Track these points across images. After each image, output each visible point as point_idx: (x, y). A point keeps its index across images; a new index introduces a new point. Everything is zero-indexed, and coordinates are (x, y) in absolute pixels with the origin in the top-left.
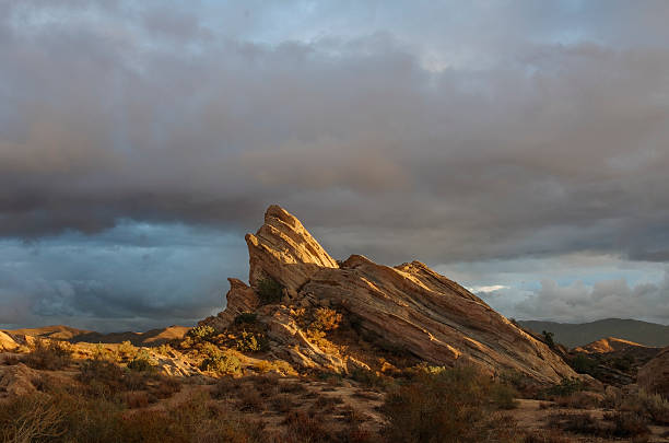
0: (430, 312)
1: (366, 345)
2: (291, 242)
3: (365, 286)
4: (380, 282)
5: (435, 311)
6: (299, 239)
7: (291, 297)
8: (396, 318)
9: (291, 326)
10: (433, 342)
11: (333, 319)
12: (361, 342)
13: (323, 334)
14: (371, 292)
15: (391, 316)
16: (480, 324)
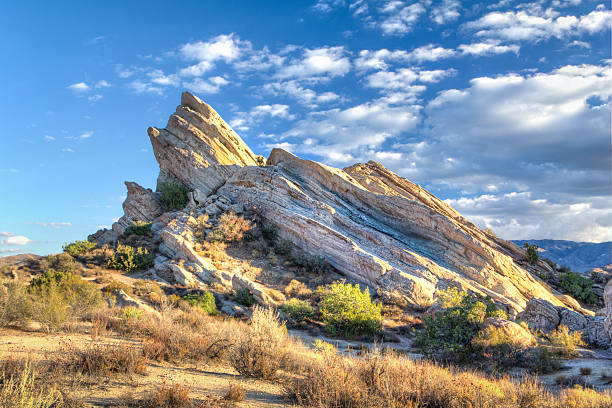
0: (364, 217)
1: (275, 259)
2: (202, 136)
3: (284, 185)
4: (302, 181)
5: (370, 215)
6: (213, 131)
7: (197, 203)
8: (315, 224)
9: (184, 237)
10: (358, 254)
11: (238, 227)
12: (272, 255)
13: (223, 245)
14: (290, 193)
15: (309, 222)
16: (422, 231)
